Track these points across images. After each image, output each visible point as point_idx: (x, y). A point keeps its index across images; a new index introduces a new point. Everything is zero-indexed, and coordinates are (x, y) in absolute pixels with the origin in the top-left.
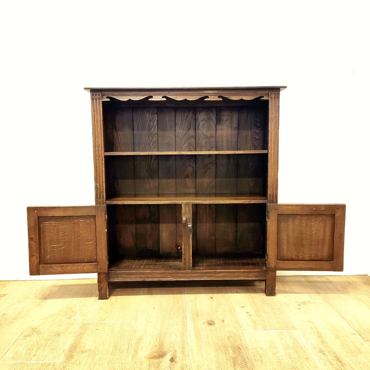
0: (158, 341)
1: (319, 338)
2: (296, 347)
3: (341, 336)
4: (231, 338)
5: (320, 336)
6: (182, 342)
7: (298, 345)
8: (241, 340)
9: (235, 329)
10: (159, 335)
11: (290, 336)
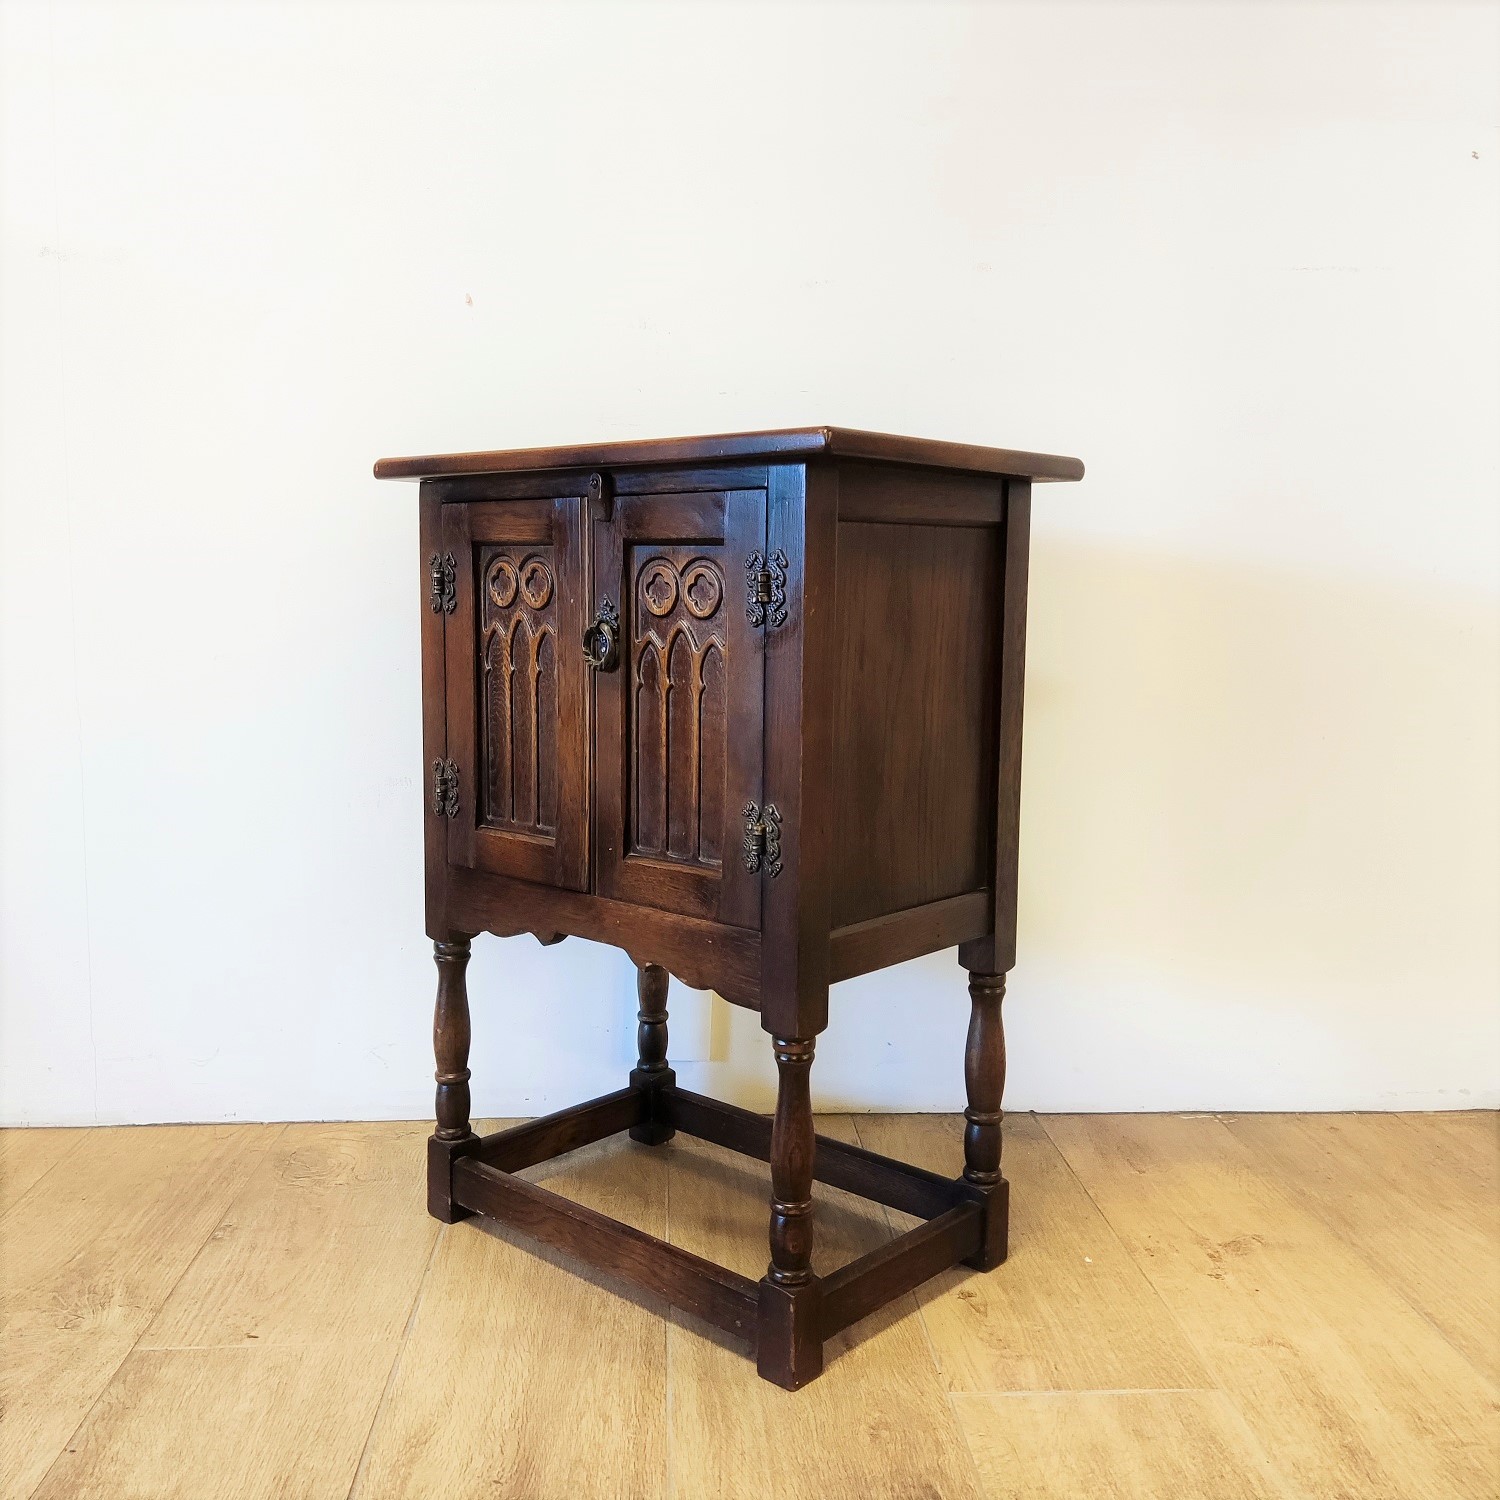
0: (510, 1450)
1: (1329, 1434)
2: (1217, 1479)
3: (1433, 1416)
4: (885, 1434)
5: (1332, 1419)
6: (633, 1460)
7: (1228, 1469)
8: (937, 1442)
9: (906, 1386)
10: (520, 1420)
11: (1185, 1421)
